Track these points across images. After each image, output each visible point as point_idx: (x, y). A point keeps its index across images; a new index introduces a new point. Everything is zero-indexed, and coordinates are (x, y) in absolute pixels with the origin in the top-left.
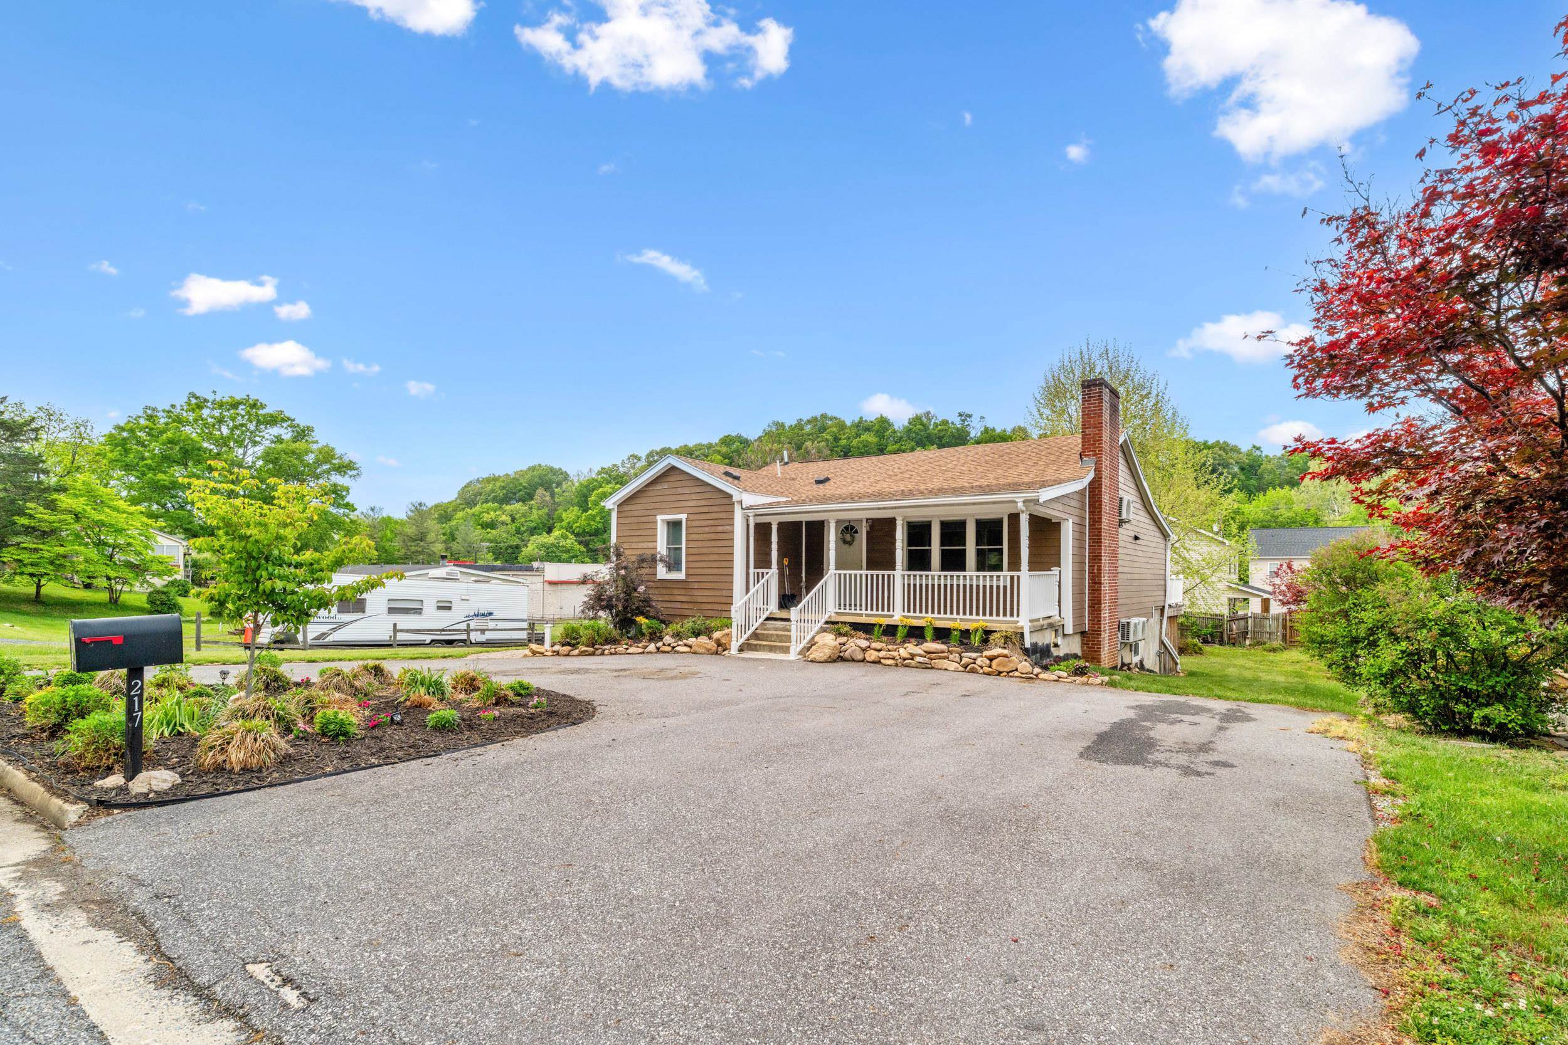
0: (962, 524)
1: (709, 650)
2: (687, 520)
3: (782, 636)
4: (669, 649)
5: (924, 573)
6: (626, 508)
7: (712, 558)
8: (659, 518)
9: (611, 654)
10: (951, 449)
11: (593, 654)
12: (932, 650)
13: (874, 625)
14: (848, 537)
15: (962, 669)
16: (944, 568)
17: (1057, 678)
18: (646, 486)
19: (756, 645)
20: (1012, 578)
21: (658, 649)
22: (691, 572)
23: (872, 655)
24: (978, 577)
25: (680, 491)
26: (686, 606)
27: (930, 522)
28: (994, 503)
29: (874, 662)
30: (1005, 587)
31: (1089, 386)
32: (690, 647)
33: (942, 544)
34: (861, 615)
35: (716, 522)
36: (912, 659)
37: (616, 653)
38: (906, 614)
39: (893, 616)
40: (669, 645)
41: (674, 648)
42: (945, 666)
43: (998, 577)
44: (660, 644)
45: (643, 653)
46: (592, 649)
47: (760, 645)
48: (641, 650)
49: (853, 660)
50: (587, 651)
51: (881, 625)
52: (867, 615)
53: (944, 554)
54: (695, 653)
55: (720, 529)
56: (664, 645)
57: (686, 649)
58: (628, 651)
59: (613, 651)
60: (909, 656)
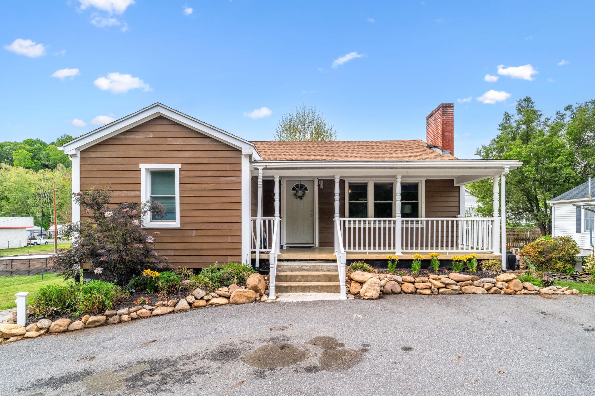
1: (248, 298)
2: (181, 170)
3: (307, 276)
4: (202, 303)
7: (213, 207)
8: (143, 167)
9: (133, 319)
11: (106, 323)
13: (387, 260)
14: (300, 193)
16: (376, 215)
18: (122, 134)
21: (190, 304)
22: (187, 220)
23: (410, 288)
25: (169, 141)
27: (367, 184)
29: (412, 293)
32: (228, 298)
35: (218, 173)
36: (446, 287)
37: (139, 318)
38: (405, 250)
39: (395, 253)
40: (202, 298)
41: (207, 301)
42: (474, 291)
44: (191, 299)
45: (173, 312)
46: (104, 318)
47: (291, 287)
48: (170, 309)
49: (393, 293)
50: (97, 321)
51: (393, 261)
52: (370, 253)
53: (376, 206)
54: (236, 304)
55: (223, 179)
56: (196, 298)
57: (224, 301)
58: (154, 313)
59: (134, 315)
60: (444, 286)
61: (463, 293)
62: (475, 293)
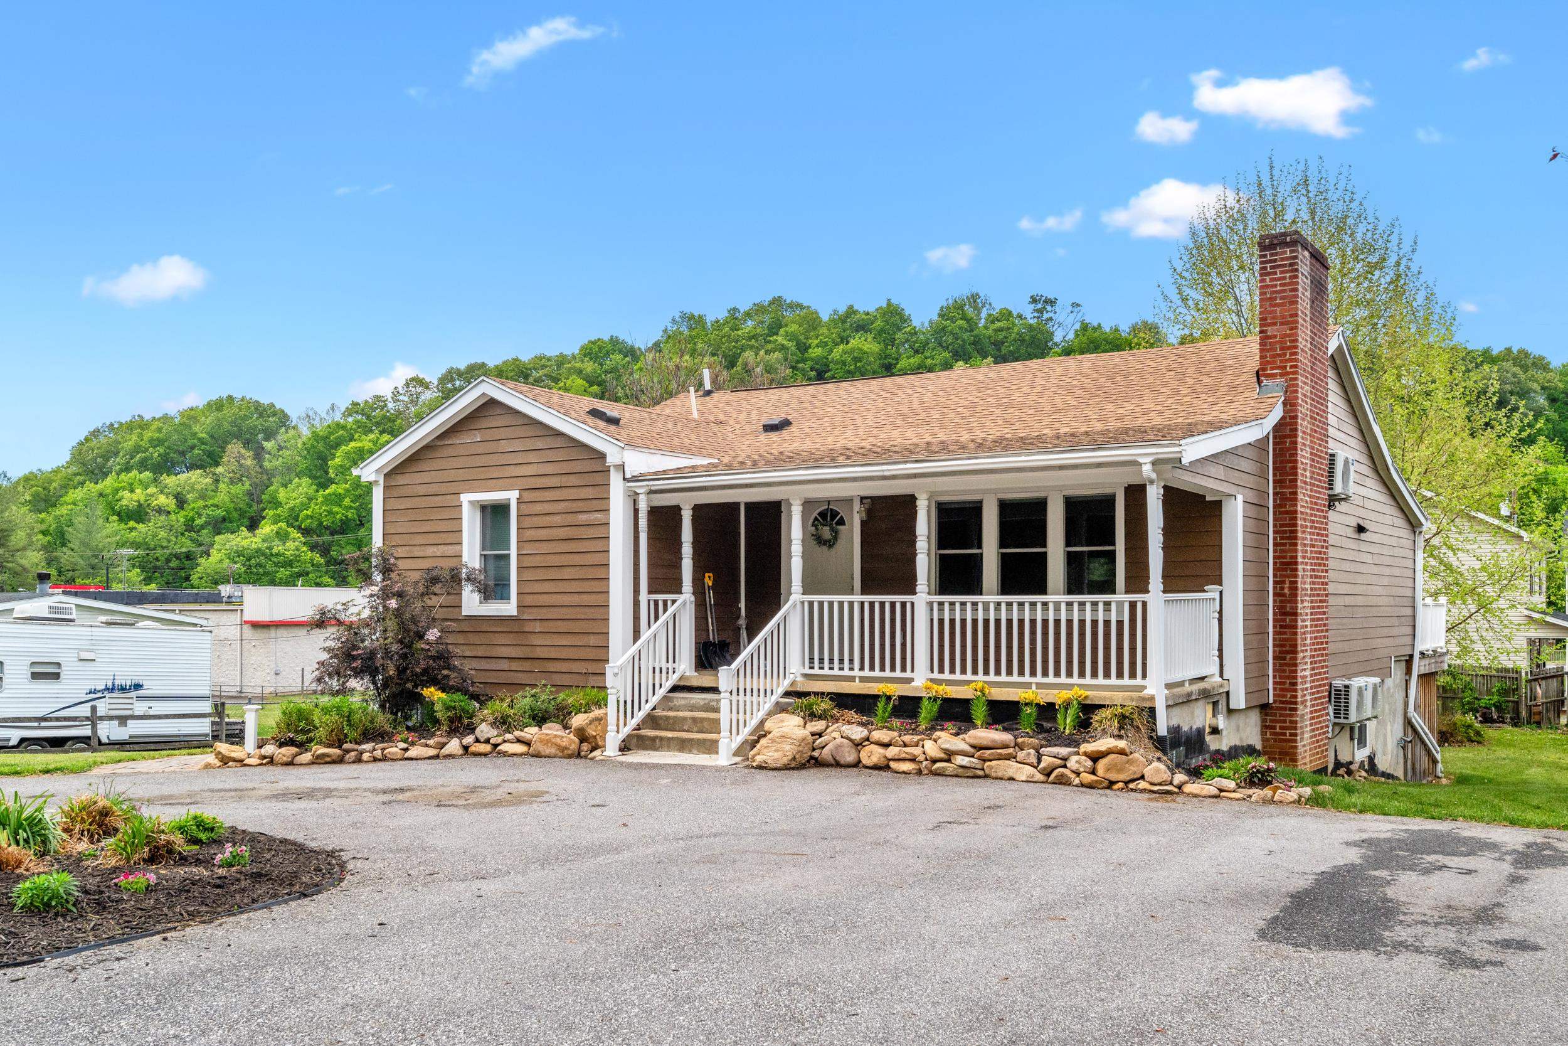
0: (1038, 507)
1: (563, 749)
2: (520, 502)
3: (702, 720)
4: (487, 748)
5: (969, 599)
6: (401, 480)
7: (567, 573)
8: (465, 498)
9: (375, 760)
10: (1019, 365)
11: (340, 761)
12: (985, 743)
13: (876, 697)
14: (826, 532)
15: (1039, 777)
16: (1005, 589)
17: (1215, 791)
18: (441, 437)
19: (654, 739)
20: (1133, 605)
21: (466, 748)
22: (529, 600)
23: (872, 755)
24: (1069, 604)
25: (504, 446)
26: (515, 666)
27: (981, 502)
28: (1099, 465)
29: (876, 767)
30: (1120, 623)
31: (1272, 246)
32: (528, 744)
33: (1003, 544)
34: (852, 679)
35: (575, 506)
36: (948, 761)
37: (384, 759)
38: (936, 675)
39: (911, 680)
40: (487, 741)
41: (496, 746)
42: (1010, 773)
43: (1107, 604)
44: (469, 740)
45: (437, 757)
46: (337, 751)
47: (662, 739)
48: (432, 752)
49: (838, 764)
50: (327, 755)
51: (889, 698)
52: (863, 679)
53: (1006, 562)
54: (538, 755)
55: (583, 518)
56: (477, 741)
57: (520, 748)
58: (408, 754)
59: (378, 753)
60: (942, 755)
61: (986, 776)
62: (1012, 779)
